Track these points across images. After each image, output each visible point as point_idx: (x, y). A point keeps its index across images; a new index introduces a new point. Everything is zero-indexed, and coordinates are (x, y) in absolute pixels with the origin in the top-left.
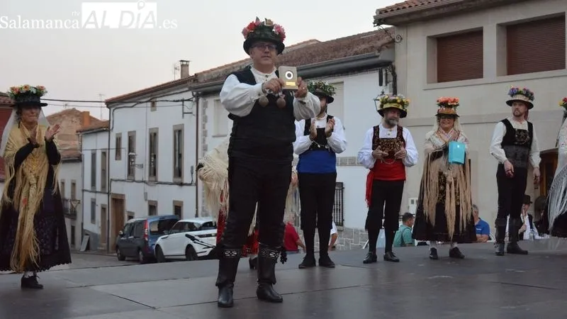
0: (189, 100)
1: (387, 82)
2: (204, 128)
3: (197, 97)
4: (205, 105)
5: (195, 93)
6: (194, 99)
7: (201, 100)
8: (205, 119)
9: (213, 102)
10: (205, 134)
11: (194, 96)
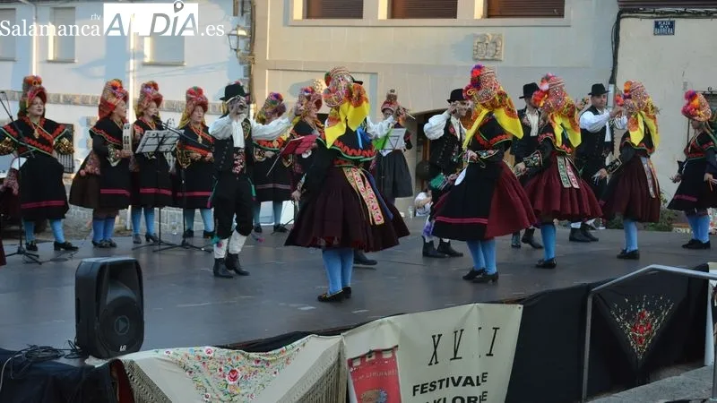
1: (243, 12)
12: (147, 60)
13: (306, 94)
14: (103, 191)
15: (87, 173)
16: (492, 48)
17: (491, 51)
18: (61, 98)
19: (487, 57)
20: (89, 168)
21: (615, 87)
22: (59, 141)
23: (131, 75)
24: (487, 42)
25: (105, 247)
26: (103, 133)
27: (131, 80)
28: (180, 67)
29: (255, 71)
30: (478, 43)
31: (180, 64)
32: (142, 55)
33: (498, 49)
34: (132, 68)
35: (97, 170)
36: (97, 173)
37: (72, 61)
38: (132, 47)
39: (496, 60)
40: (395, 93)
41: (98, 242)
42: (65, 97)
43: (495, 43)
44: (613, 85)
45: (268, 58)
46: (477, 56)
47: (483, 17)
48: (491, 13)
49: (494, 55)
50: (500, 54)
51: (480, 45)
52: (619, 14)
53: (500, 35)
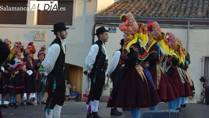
16: (42, 36)
17: (41, 37)
19: (40, 40)
24: (40, 34)
30: (36, 34)
33: (45, 36)
39: (44, 41)
43: (43, 34)
46: (35, 39)
47: (37, 24)
48: (39, 23)
49: (43, 39)
50: (45, 39)
51: (36, 35)
52: (95, 24)
53: (45, 31)
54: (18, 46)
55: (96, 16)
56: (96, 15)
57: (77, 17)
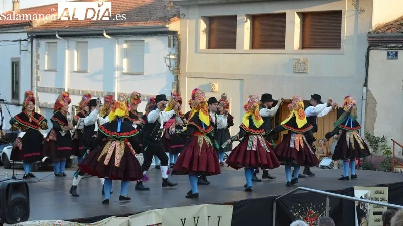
0: (25, 40)
1: (174, 45)
2: (37, 63)
3: (32, 38)
4: (38, 45)
5: (30, 36)
6: (29, 40)
7: (35, 41)
8: (38, 56)
9: (45, 44)
10: (38, 68)
11: (29, 37)
12: (125, 71)
13: (174, 97)
14: (59, 149)
15: (50, 140)
16: (303, 66)
17: (302, 68)
18: (81, 92)
19: (300, 71)
20: (51, 137)
21: (367, 88)
22: (41, 123)
23: (116, 80)
24: (300, 63)
25: (60, 176)
26: (57, 119)
27: (116, 83)
28: (141, 76)
29: (180, 78)
30: (296, 63)
31: (142, 74)
32: (122, 69)
33: (306, 66)
34: (117, 76)
35: (55, 139)
36: (56, 140)
37: (86, 72)
38: (117, 64)
39: (305, 73)
40: (225, 96)
41: (57, 173)
42: (82, 91)
43: (304, 63)
44: (365, 88)
45: (187, 71)
46: (295, 71)
47: (299, 49)
48: (303, 46)
49: (304, 70)
50: (307, 70)
51: (297, 65)
52: (369, 47)
53: (307, 59)
54: (175, 99)
55: (370, 35)
56: (369, 32)
57: (346, 37)
